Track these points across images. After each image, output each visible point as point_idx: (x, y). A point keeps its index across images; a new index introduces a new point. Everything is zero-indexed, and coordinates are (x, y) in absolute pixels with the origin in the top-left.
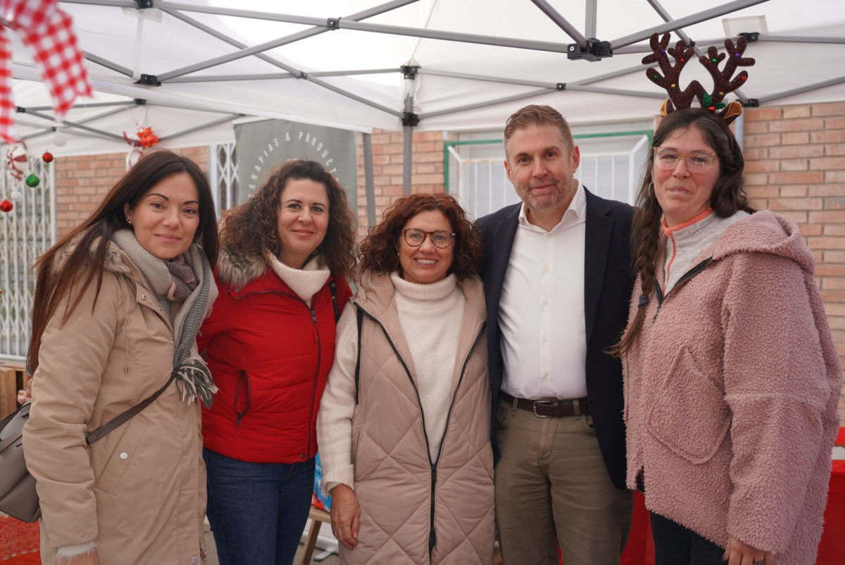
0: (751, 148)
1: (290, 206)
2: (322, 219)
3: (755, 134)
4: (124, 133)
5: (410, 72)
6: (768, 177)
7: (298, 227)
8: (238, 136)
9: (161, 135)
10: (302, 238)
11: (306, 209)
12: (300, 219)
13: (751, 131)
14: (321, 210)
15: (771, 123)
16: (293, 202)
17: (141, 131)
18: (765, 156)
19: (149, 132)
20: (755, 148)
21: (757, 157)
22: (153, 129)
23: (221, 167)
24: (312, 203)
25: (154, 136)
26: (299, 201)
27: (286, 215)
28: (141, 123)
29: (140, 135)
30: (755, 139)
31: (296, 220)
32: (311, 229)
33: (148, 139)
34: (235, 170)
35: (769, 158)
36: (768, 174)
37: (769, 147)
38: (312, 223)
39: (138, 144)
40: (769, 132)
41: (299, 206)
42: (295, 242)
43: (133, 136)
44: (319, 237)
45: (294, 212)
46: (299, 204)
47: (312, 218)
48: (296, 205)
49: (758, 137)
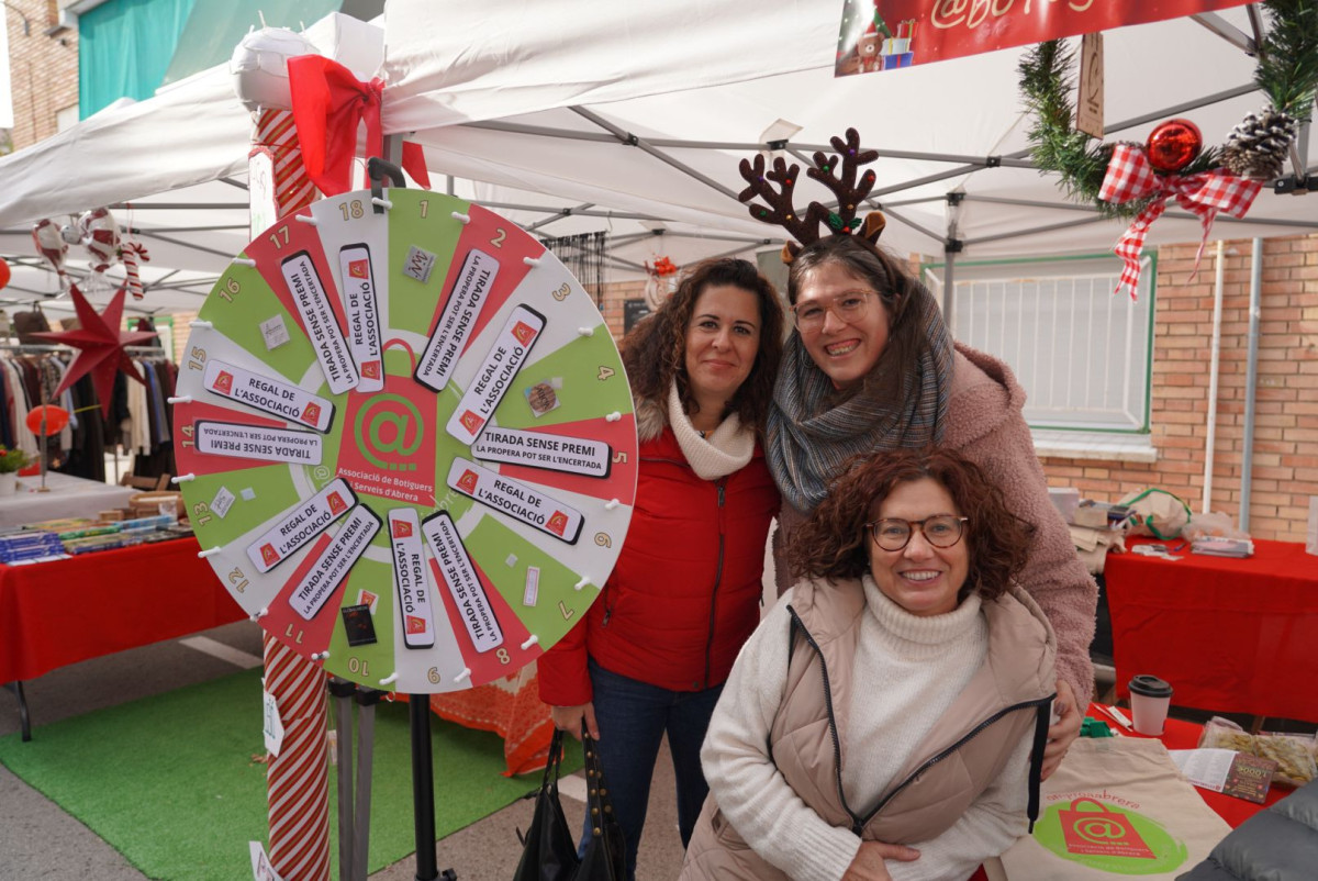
0: (1271, 268)
1: (703, 324)
2: (748, 345)
3: (1276, 254)
4: (646, 263)
5: (954, 199)
6: (1289, 299)
7: (712, 355)
10: (716, 373)
11: (725, 329)
12: (714, 344)
13: (1270, 251)
15: (1293, 242)
16: (707, 319)
17: (659, 260)
18: (1287, 277)
19: (667, 260)
20: (1274, 268)
21: (1276, 278)
22: (669, 258)
24: (735, 320)
25: (671, 265)
26: (715, 317)
27: (697, 337)
28: (657, 254)
29: (657, 264)
30: (1275, 259)
32: (730, 358)
33: (668, 268)
35: (1290, 279)
36: (1289, 295)
37: (1291, 267)
38: (732, 351)
39: (656, 273)
40: (1291, 251)
41: (716, 324)
43: (652, 266)
44: (743, 371)
45: (708, 332)
46: (717, 322)
47: (732, 342)
48: (712, 324)
49: (1279, 256)
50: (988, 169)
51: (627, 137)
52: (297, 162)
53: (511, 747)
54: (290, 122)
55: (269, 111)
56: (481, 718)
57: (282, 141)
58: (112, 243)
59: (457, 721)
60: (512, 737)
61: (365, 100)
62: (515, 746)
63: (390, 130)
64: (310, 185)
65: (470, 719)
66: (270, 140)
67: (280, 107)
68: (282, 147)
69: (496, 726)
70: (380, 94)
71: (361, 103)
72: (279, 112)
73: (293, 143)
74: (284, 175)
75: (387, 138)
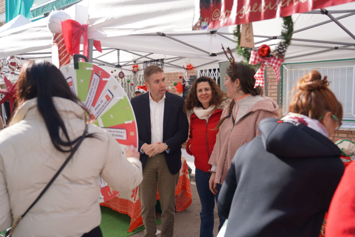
1: (199, 91)
2: (209, 92)
4: (183, 66)
7: (202, 97)
8: (220, 66)
9: (194, 66)
10: (205, 99)
11: (204, 91)
12: (203, 94)
14: (208, 90)
16: (199, 90)
17: (188, 65)
19: (190, 65)
22: (192, 64)
23: (201, 74)
24: (205, 88)
25: (192, 66)
26: (201, 89)
27: (199, 94)
28: (188, 63)
29: (187, 66)
31: (201, 95)
33: (191, 67)
34: (219, 74)
38: (206, 94)
39: (187, 69)
42: (204, 101)
48: (201, 90)
50: (274, 40)
51: (162, 34)
52: (65, 47)
53: (133, 220)
54: (62, 36)
55: (57, 33)
56: (124, 210)
57: (61, 41)
58: (16, 66)
59: (117, 211)
60: (134, 217)
61: (83, 30)
62: (135, 220)
63: (90, 38)
64: (68, 54)
65: (120, 210)
66: (57, 41)
67: (59, 32)
68: (61, 43)
69: (128, 213)
70: (87, 28)
71: (82, 31)
72: (59, 34)
73: (63, 42)
74: (61, 51)
75: (89, 40)
